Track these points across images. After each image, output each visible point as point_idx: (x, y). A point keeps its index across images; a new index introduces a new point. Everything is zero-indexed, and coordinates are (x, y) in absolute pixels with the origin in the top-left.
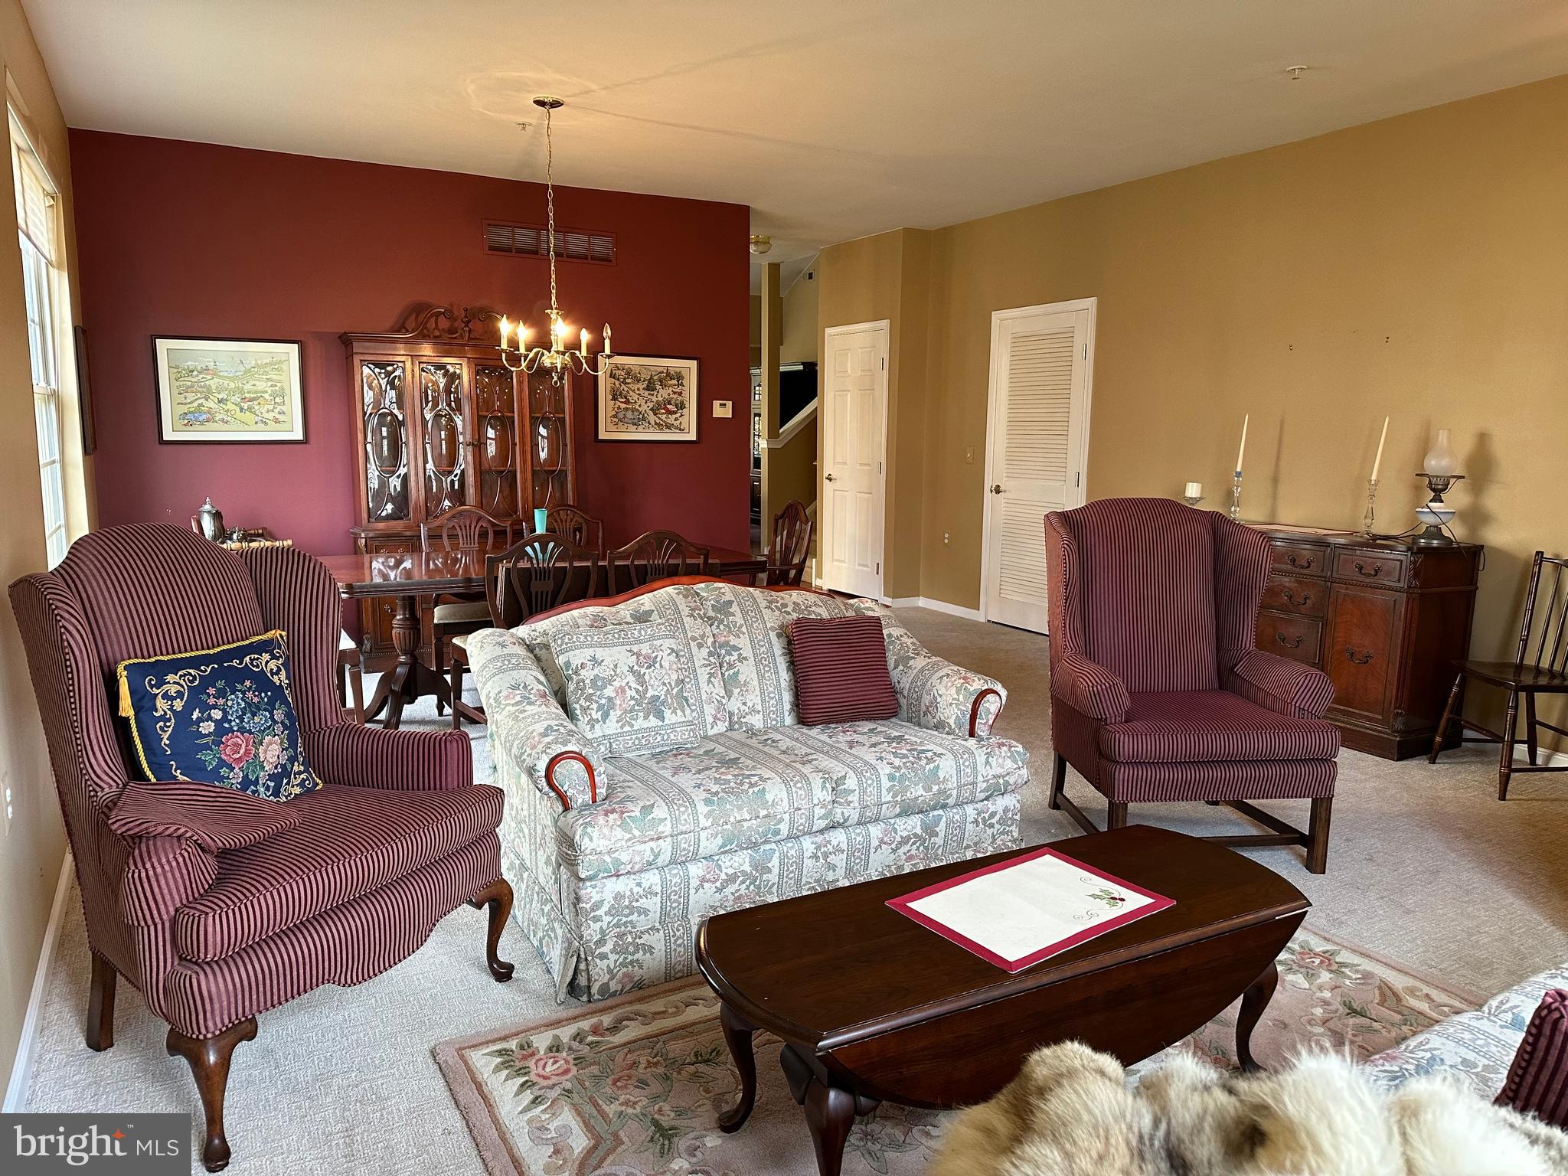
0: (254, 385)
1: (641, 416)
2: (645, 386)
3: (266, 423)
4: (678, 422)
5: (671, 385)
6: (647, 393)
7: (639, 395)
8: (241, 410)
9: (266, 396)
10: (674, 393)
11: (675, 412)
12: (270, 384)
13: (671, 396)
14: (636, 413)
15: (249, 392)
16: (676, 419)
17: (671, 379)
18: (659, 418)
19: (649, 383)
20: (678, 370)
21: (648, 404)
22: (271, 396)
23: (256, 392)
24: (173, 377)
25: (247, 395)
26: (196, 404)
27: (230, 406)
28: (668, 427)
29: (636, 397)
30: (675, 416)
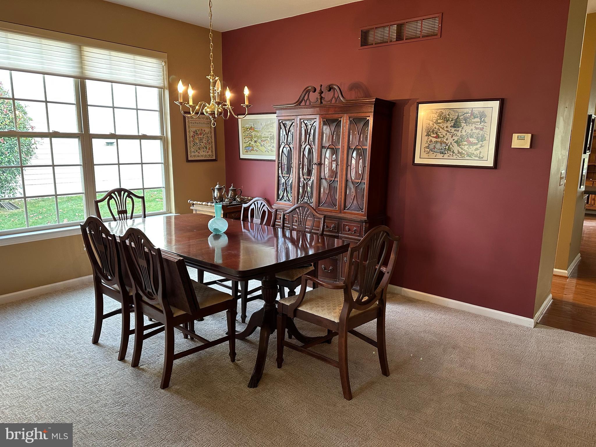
0: (265, 134)
1: (447, 147)
2: (452, 124)
3: (268, 152)
4: (478, 152)
5: (475, 123)
6: (453, 129)
7: (447, 131)
8: (261, 145)
9: (268, 139)
10: (476, 128)
11: (476, 144)
12: (270, 133)
13: (474, 131)
14: (443, 145)
15: (263, 138)
16: (477, 149)
17: (475, 118)
18: (462, 148)
19: (456, 121)
20: (482, 110)
21: (454, 138)
22: (270, 139)
23: (266, 137)
24: (243, 131)
25: (263, 139)
26: (248, 143)
27: (258, 144)
28: (468, 155)
29: (444, 133)
30: (475, 147)
